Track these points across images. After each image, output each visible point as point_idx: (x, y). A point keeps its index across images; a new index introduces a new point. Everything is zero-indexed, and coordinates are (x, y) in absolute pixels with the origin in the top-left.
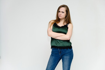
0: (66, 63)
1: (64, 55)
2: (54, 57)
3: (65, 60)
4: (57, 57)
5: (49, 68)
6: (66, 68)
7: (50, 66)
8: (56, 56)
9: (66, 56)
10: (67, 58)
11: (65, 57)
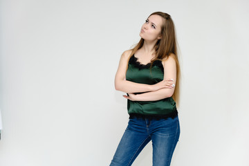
0: (162, 150)
1: (157, 130)
2: (133, 133)
3: (159, 142)
4: (140, 134)
5: (119, 158)
6: (162, 162)
7: (122, 153)
8: (139, 130)
9: (162, 132)
10: (163, 137)
11: (160, 135)
